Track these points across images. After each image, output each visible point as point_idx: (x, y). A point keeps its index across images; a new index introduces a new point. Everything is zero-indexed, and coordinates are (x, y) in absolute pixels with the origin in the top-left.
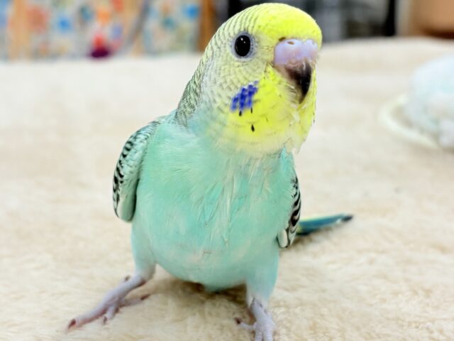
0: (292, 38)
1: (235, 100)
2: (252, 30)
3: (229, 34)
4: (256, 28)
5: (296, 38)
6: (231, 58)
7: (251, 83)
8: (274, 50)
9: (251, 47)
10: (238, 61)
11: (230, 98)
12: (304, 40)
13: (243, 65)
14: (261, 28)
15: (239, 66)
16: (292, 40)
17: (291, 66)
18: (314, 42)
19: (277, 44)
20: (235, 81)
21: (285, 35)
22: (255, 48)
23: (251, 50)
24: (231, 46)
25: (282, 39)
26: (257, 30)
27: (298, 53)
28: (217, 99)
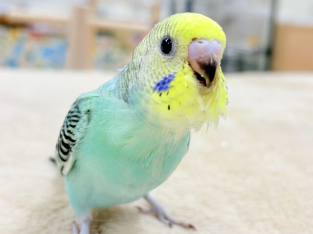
0: (202, 39)
1: (158, 84)
2: (173, 34)
3: (157, 37)
4: (175, 32)
5: (205, 39)
6: (158, 55)
7: (172, 74)
8: (189, 48)
9: (172, 47)
10: (163, 58)
11: (155, 83)
12: (210, 40)
13: (167, 61)
14: (179, 32)
15: (164, 62)
16: (202, 41)
17: (201, 60)
18: (219, 42)
19: (191, 43)
20: (162, 72)
21: (196, 36)
22: (175, 48)
23: (172, 49)
24: (158, 46)
25: (194, 39)
26: (176, 34)
27: (206, 50)
28: (147, 84)
